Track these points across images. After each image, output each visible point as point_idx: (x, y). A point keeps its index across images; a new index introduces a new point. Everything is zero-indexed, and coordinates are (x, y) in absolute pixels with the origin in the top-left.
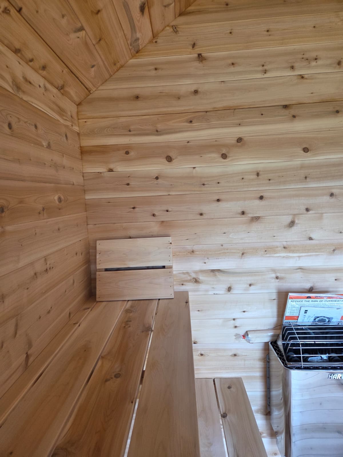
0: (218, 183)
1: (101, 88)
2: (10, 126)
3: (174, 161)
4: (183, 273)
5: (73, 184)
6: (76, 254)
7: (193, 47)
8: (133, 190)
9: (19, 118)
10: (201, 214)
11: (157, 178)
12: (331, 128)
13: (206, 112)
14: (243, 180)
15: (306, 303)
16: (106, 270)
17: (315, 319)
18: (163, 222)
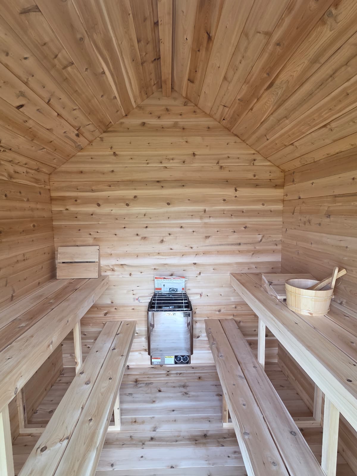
0: (124, 219)
1: (62, 166)
2: (6, 196)
3: (101, 206)
4: (106, 266)
5: (44, 217)
6: (45, 253)
7: (111, 149)
8: (79, 220)
9: (10, 191)
10: (116, 235)
11: (92, 215)
12: (181, 194)
13: (118, 182)
14: (137, 218)
15: (164, 281)
16: (63, 263)
17: (170, 290)
18: (95, 238)
